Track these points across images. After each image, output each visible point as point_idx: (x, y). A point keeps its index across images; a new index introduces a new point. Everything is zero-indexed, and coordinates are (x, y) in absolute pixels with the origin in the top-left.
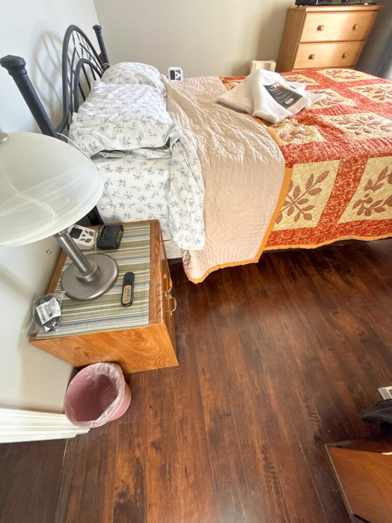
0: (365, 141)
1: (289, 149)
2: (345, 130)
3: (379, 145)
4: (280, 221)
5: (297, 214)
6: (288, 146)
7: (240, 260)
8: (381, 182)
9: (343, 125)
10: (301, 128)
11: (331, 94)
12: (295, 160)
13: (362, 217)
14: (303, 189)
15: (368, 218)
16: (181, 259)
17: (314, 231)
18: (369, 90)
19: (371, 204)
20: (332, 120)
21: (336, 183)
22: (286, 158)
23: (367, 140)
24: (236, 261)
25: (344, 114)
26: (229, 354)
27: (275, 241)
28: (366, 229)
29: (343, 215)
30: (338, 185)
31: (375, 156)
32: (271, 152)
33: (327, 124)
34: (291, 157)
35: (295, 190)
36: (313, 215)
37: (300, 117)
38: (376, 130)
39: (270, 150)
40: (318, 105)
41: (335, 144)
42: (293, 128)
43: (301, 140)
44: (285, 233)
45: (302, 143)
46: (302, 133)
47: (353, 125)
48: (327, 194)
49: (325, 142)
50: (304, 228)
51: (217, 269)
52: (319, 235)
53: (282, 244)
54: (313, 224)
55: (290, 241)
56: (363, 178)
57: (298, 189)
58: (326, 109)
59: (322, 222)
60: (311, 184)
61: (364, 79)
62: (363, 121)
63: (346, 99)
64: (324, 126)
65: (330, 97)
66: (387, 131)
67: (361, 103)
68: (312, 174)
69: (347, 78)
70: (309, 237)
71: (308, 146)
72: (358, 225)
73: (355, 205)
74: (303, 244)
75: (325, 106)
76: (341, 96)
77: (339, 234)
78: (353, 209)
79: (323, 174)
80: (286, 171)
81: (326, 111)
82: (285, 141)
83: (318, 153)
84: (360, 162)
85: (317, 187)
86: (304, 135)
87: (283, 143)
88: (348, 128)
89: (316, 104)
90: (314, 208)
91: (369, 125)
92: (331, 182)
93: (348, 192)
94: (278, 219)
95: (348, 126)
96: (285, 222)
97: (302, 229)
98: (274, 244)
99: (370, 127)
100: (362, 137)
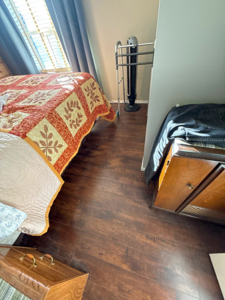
0: (46, 104)
1: (15, 130)
2: (34, 104)
3: (53, 102)
4: (51, 159)
5: (55, 150)
6: (13, 129)
7: (55, 192)
8: (69, 113)
9: (31, 103)
10: (11, 116)
11: (11, 92)
12: (24, 132)
13: (78, 128)
14: (43, 139)
15: (80, 127)
16: (22, 233)
17: (69, 148)
18: (27, 82)
19: (75, 122)
20: (23, 103)
21: (54, 126)
22: (19, 135)
23: (47, 103)
24: (54, 194)
25: (27, 97)
26: (100, 230)
27: (60, 167)
28: (84, 130)
29: (71, 133)
30: (55, 126)
31: (56, 107)
32: (6, 139)
33: (23, 107)
34: (20, 133)
35: (41, 143)
36: (61, 144)
37: (6, 111)
38: (46, 97)
39: (4, 138)
40: (10, 100)
41: (36, 113)
42: (7, 119)
43: (17, 122)
44: (60, 160)
45: (19, 123)
46: (14, 119)
47: (35, 100)
48: (56, 133)
49: (30, 115)
50: (65, 151)
51: (50, 209)
52: (73, 147)
53: (64, 165)
54: (65, 146)
55: (65, 160)
56: (61, 117)
57: (42, 142)
58: (15, 100)
59: (68, 142)
60: (45, 135)
61: (21, 78)
62: (37, 96)
63: (21, 91)
64: (22, 108)
65: (12, 93)
66: (50, 95)
67: (29, 89)
68: (40, 131)
69: (12, 81)
70: (71, 151)
71: (24, 122)
72: (80, 131)
73: (71, 127)
74: (72, 156)
75: (14, 99)
76: (17, 90)
77: (79, 140)
78: (72, 128)
79: (44, 128)
80: (25, 140)
81: (17, 101)
82: (8, 128)
83: (32, 122)
84: (53, 113)
85: (49, 134)
86: (16, 118)
87: (8, 130)
88: (34, 103)
89: (8, 100)
90: (58, 141)
91: (41, 96)
92: (52, 128)
93: (63, 125)
94: (49, 159)
95: (33, 101)
96: (54, 157)
97: (64, 152)
98: (61, 168)
99: (43, 97)
100: (43, 103)
